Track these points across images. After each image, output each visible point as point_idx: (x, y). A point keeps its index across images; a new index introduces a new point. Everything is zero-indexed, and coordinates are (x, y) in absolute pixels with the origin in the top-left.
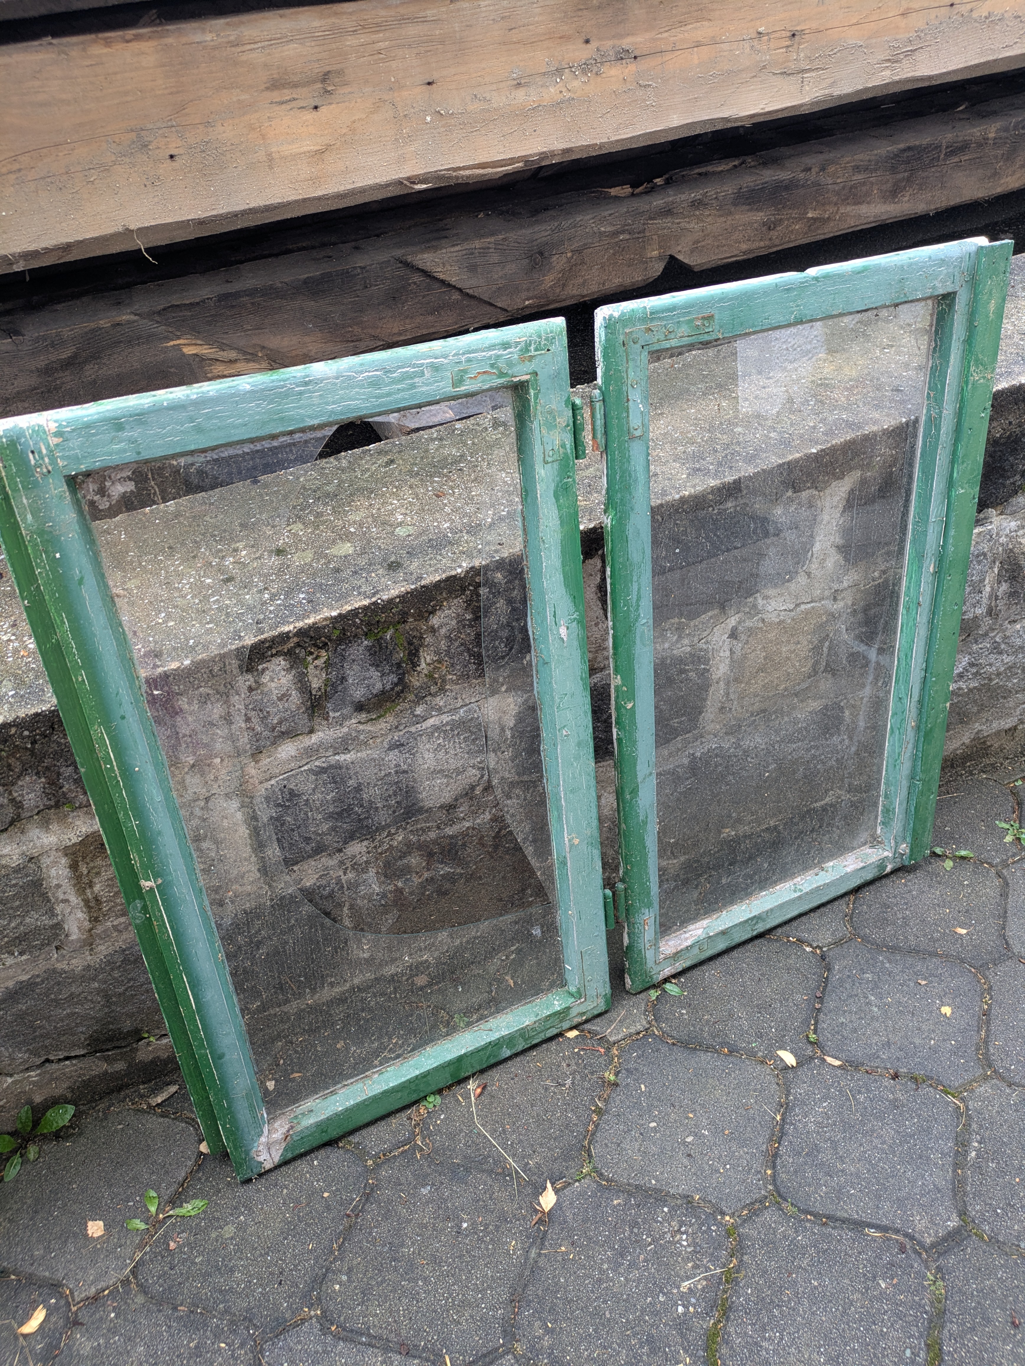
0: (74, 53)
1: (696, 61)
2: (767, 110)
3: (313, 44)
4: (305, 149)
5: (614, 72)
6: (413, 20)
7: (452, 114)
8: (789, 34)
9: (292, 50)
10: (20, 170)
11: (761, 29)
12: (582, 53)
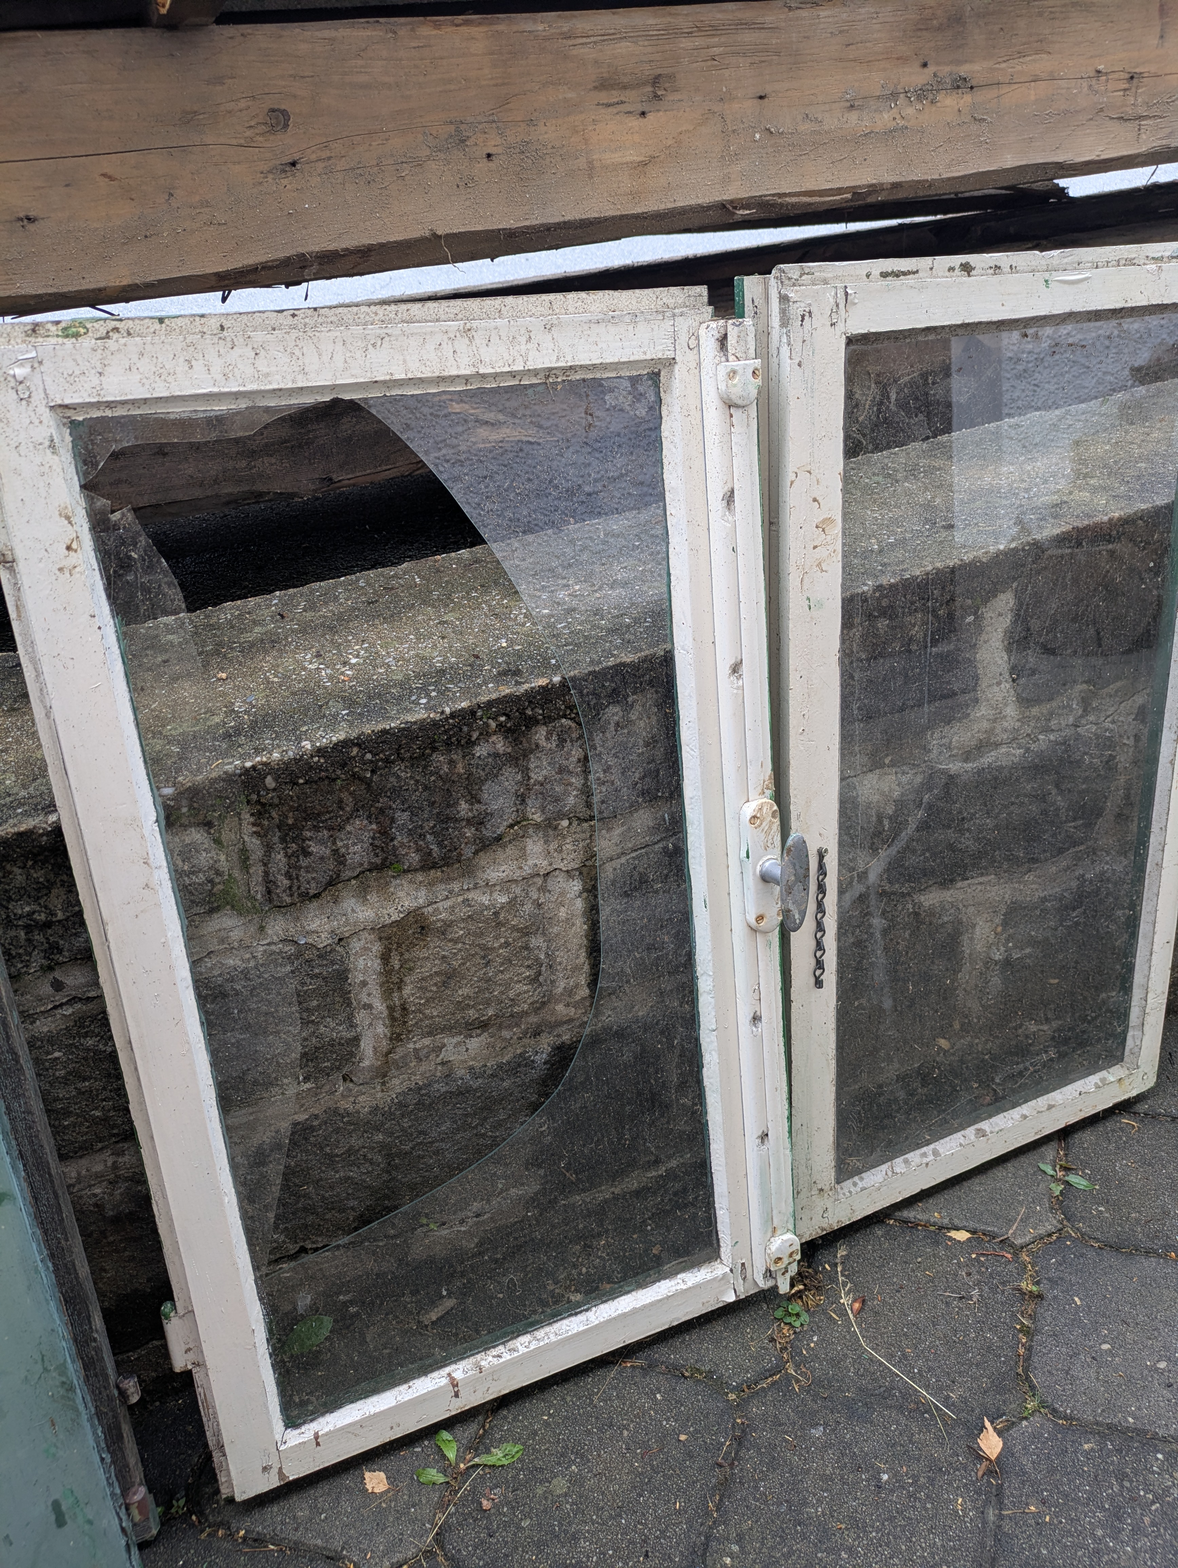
0: (403, 32)
1: (1033, 98)
2: (1102, 157)
3: (646, 43)
4: (628, 159)
5: (950, 102)
6: (749, 26)
7: (782, 133)
8: (1127, 76)
9: (624, 48)
10: (329, 158)
11: (1101, 67)
12: (918, 78)
